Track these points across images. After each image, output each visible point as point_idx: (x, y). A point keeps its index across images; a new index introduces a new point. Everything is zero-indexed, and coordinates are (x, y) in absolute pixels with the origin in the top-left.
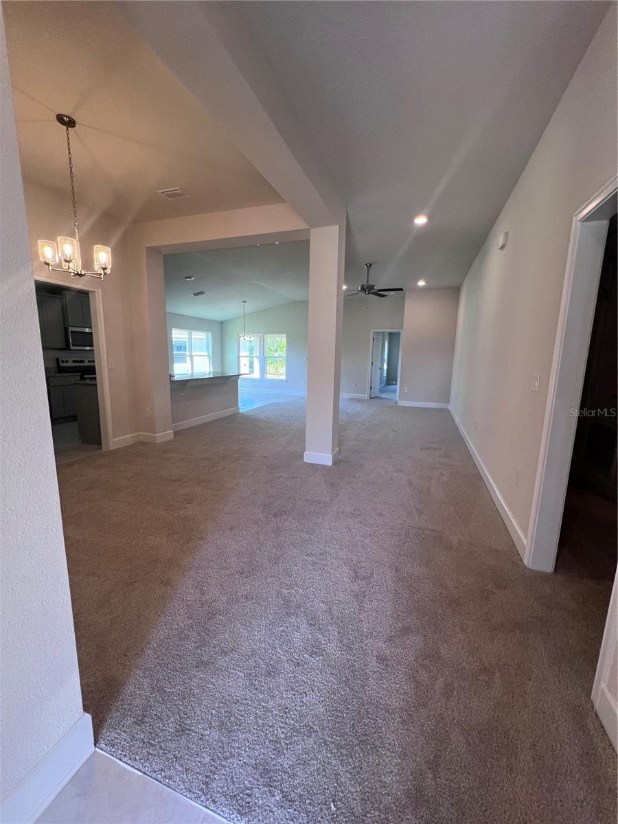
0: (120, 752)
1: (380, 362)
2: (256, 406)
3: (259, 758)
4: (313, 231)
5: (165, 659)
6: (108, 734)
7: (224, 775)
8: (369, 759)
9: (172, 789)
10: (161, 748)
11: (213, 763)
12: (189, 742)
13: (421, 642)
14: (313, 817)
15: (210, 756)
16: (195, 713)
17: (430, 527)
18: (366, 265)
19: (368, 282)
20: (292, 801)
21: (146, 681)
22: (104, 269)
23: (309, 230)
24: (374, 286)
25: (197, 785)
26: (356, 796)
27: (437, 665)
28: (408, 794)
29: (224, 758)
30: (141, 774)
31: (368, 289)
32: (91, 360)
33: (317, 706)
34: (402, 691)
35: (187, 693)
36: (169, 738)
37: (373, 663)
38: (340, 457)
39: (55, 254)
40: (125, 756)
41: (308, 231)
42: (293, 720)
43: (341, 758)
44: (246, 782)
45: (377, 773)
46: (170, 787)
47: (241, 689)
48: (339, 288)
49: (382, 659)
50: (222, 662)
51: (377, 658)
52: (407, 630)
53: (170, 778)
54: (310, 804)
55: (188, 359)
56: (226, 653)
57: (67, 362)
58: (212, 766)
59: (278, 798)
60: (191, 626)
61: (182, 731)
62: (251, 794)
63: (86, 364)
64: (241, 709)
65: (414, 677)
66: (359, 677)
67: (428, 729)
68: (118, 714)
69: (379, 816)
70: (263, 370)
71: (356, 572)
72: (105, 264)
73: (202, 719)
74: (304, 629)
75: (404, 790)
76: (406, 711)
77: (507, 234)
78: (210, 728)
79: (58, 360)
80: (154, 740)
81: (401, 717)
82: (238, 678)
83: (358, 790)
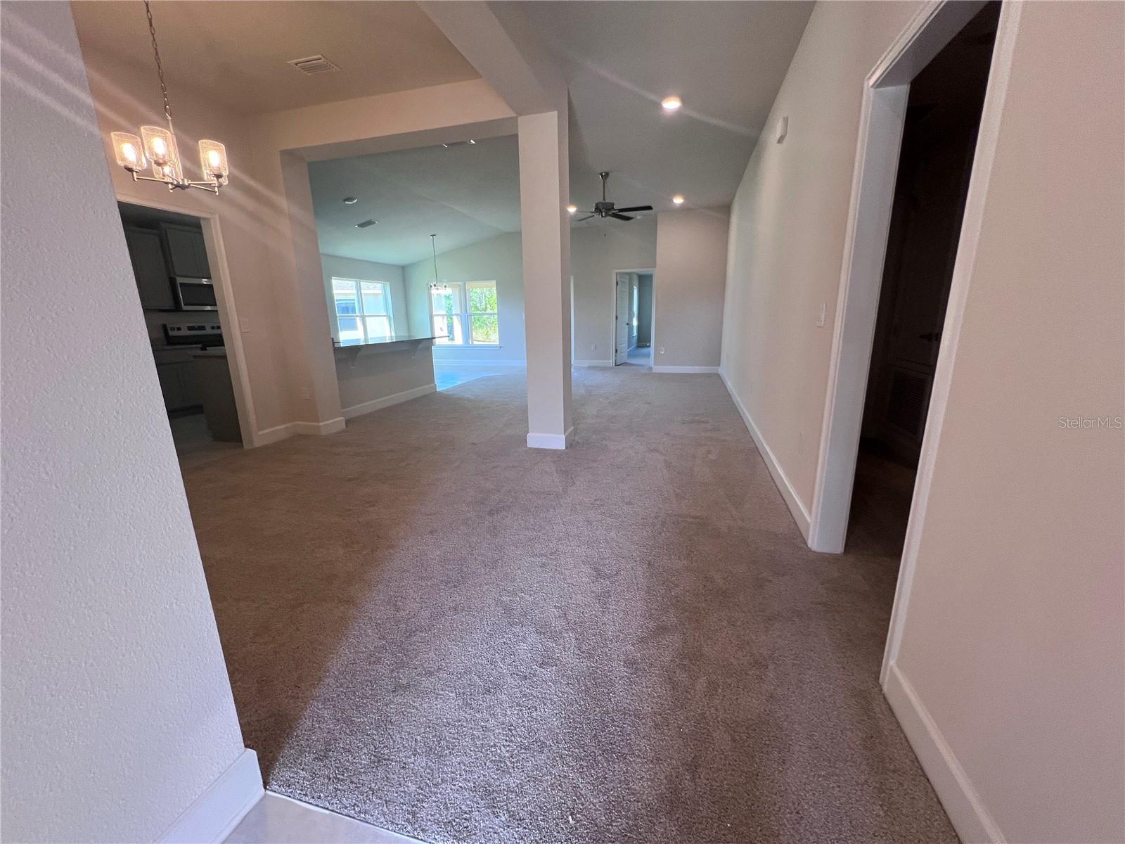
0: (298, 792)
1: (627, 316)
2: (459, 383)
3: (479, 780)
4: (519, 118)
5: (350, 686)
6: (281, 773)
7: (435, 802)
8: (614, 768)
9: (370, 823)
10: (352, 782)
11: (420, 791)
12: (388, 772)
13: (679, 640)
14: (547, 832)
15: (416, 784)
16: (394, 742)
17: (692, 514)
18: (601, 174)
19: (604, 199)
20: (520, 820)
21: (327, 714)
22: (219, 176)
23: (515, 119)
24: (613, 204)
25: (401, 816)
26: (599, 806)
27: (698, 663)
28: (661, 797)
29: (435, 785)
30: (328, 812)
31: (605, 209)
32: (215, 325)
33: (549, 720)
34: (655, 695)
35: (383, 721)
36: (363, 770)
37: (619, 669)
38: (576, 438)
39: (141, 155)
40: (306, 795)
41: (513, 120)
42: (520, 736)
43: (581, 770)
44: (463, 807)
45: (624, 781)
46: (366, 822)
47: (453, 710)
48: (563, 212)
49: (630, 663)
50: (426, 683)
51: (625, 662)
52: (662, 630)
53: (366, 812)
54: (543, 820)
55: (359, 322)
56: (431, 674)
57: (179, 329)
58: (419, 794)
59: (503, 819)
60: (384, 647)
61: (379, 761)
62: (471, 818)
63: (208, 331)
64: (453, 731)
65: (670, 679)
66: (602, 684)
67: (687, 730)
68: (293, 751)
69: (627, 823)
70: (467, 334)
71: (597, 570)
72: (219, 168)
73: (404, 747)
74: (532, 638)
75: (657, 795)
76: (660, 715)
77: (786, 120)
78: (415, 755)
79: (165, 327)
80: (343, 775)
81: (654, 721)
82: (448, 699)
83: (602, 800)
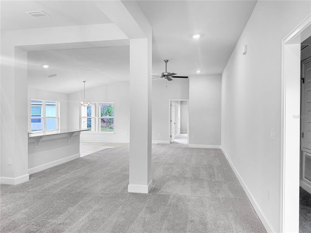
4: (130, 40)
18: (165, 61)
19: (166, 71)
38: (153, 187)
77: (246, 46)
